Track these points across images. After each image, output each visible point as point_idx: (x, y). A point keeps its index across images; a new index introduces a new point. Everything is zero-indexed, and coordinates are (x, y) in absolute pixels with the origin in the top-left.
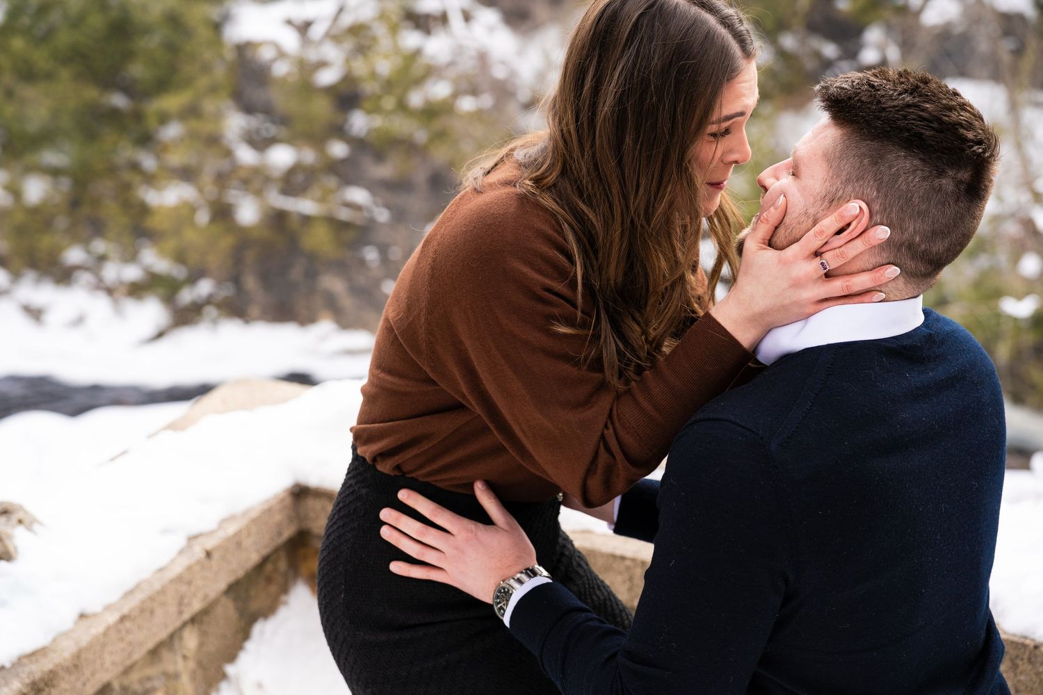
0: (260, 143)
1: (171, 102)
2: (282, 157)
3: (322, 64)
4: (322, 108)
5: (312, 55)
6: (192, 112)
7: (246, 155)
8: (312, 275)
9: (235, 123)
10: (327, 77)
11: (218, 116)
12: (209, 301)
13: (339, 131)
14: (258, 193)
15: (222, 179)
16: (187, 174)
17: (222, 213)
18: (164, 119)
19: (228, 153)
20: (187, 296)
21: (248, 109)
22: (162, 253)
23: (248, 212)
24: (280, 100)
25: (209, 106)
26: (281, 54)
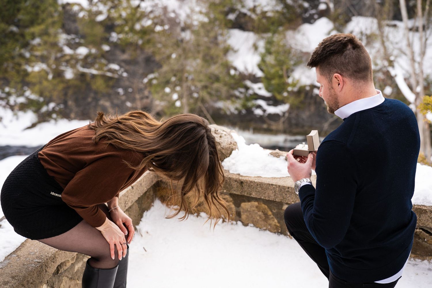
0: (74, 46)
1: (36, 29)
2: (83, 51)
3: (100, 13)
4: (99, 31)
5: (94, 9)
6: (45, 33)
7: (68, 51)
8: (96, 100)
9: (63, 38)
10: (100, 18)
11: (56, 35)
12: (54, 111)
13: (106, 40)
14: (73, 67)
15: (57, 60)
16: (43, 59)
17: (59, 74)
18: (33, 37)
19: (61, 50)
20: (44, 109)
21: (68, 32)
22: (33, 92)
23: (69, 74)
25: (52, 31)
26: (82, 9)
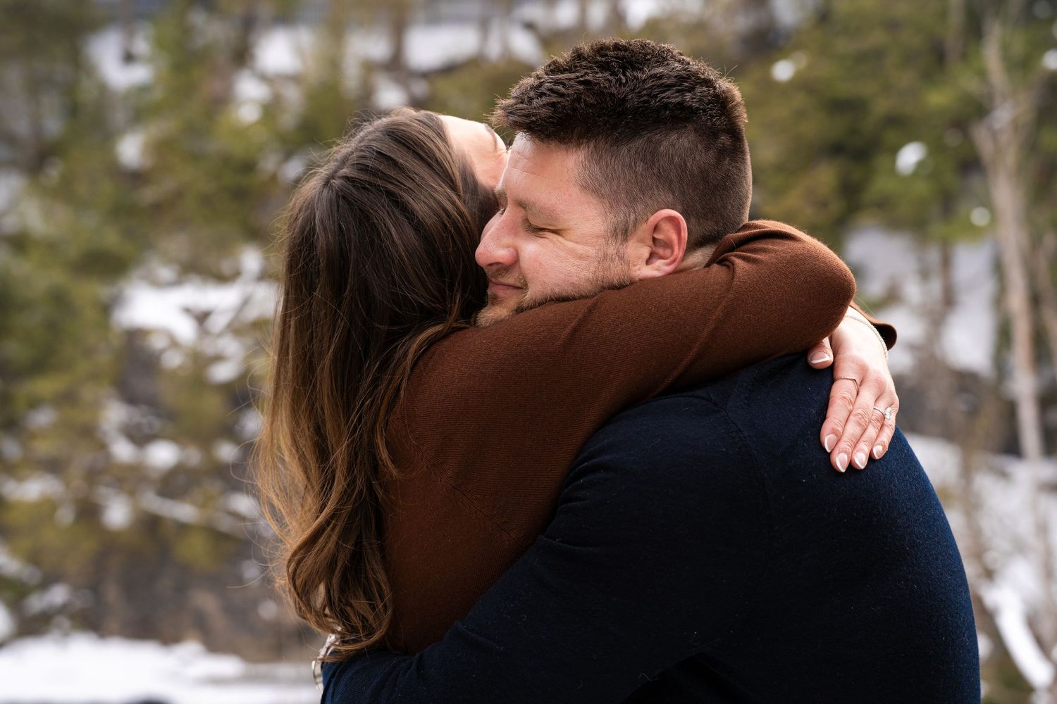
0: (140, 438)
1: (45, 386)
2: (163, 455)
3: (218, 358)
4: (213, 406)
5: (209, 348)
6: (67, 399)
7: (123, 451)
8: (182, 588)
9: (114, 414)
10: (223, 372)
11: (96, 406)
12: (63, 610)
13: (230, 432)
14: (132, 493)
15: (93, 475)
16: (53, 466)
17: (89, 512)
18: (35, 404)
19: (103, 447)
20: (37, 603)
21: (130, 398)
22: (14, 552)
23: (117, 514)
24: (168, 394)
25: (87, 393)
26: (174, 343)
